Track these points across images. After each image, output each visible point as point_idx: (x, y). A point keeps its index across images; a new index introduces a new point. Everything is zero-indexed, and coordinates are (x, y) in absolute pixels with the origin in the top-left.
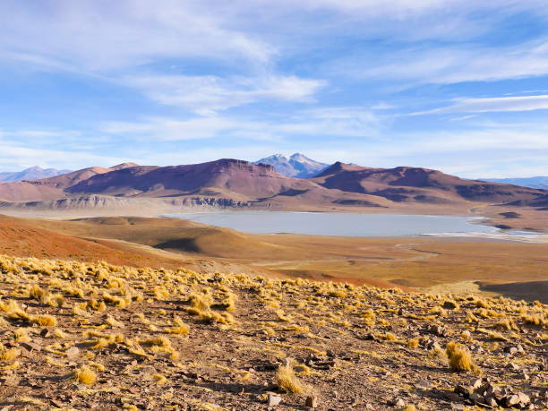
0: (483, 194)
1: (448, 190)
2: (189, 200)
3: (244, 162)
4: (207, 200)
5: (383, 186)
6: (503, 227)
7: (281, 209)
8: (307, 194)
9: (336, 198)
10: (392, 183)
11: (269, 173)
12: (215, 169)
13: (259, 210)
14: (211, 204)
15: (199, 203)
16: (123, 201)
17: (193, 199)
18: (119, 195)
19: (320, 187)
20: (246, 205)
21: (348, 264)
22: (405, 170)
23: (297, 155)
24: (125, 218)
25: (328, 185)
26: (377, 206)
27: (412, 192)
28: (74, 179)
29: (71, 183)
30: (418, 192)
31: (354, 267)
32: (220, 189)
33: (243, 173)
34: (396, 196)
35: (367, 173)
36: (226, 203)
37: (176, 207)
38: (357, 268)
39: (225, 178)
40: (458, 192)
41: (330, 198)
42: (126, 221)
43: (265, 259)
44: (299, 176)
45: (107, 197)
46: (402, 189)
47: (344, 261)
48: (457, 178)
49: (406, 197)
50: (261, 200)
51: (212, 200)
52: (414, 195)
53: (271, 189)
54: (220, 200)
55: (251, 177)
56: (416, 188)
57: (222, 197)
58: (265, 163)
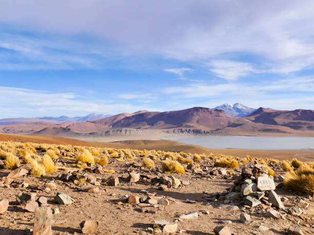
2: (176, 130)
3: (207, 109)
4: (186, 130)
5: (287, 121)
7: (228, 135)
8: (243, 126)
9: (260, 128)
10: (294, 119)
11: (221, 114)
12: (190, 113)
13: (216, 135)
14: (189, 132)
15: (182, 132)
16: (140, 131)
17: (179, 130)
18: (138, 128)
19: (251, 122)
20: (209, 132)
22: (300, 111)
23: (237, 104)
24: (141, 141)
25: (257, 120)
26: (285, 132)
27: (305, 124)
28: (114, 120)
29: (112, 122)
30: (309, 124)
32: (194, 125)
33: (207, 115)
34: (295, 126)
35: (278, 114)
36: (197, 132)
37: (170, 134)
39: (196, 117)
41: (257, 128)
42: (142, 142)
44: (238, 116)
45: (131, 129)
46: (299, 122)
49: (301, 127)
50: (217, 130)
51: (190, 130)
52: (306, 126)
53: (223, 124)
54: (194, 130)
55: (211, 117)
56: (307, 122)
57: (195, 129)
58: (219, 109)
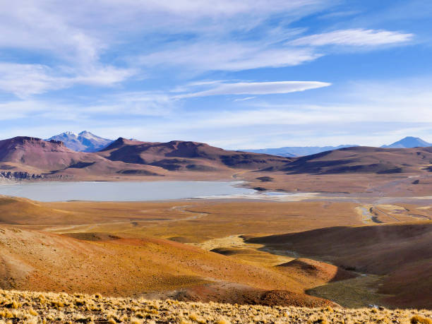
0: (243, 162)
1: (214, 159)
5: (159, 158)
6: (260, 189)
7: (71, 180)
8: (94, 166)
9: (119, 168)
10: (167, 155)
11: (61, 148)
12: (10, 146)
13: (51, 180)
14: (7, 177)
19: (105, 160)
20: (40, 177)
21: (131, 225)
22: (177, 143)
23: (85, 132)
25: (113, 157)
26: (155, 174)
27: (184, 162)
30: (190, 162)
31: (138, 228)
32: (16, 164)
33: (36, 149)
34: (171, 166)
35: (146, 147)
36: (21, 176)
38: (140, 229)
39: (20, 153)
40: (223, 161)
41: (115, 169)
43: (57, 224)
44: (86, 151)
46: (175, 159)
47: (129, 224)
48: (221, 150)
49: (179, 167)
50: (53, 172)
51: (9, 173)
52: (186, 165)
53: (62, 162)
54: (16, 173)
55: (43, 152)
56: (187, 159)
57: (18, 171)
58: (56, 140)
